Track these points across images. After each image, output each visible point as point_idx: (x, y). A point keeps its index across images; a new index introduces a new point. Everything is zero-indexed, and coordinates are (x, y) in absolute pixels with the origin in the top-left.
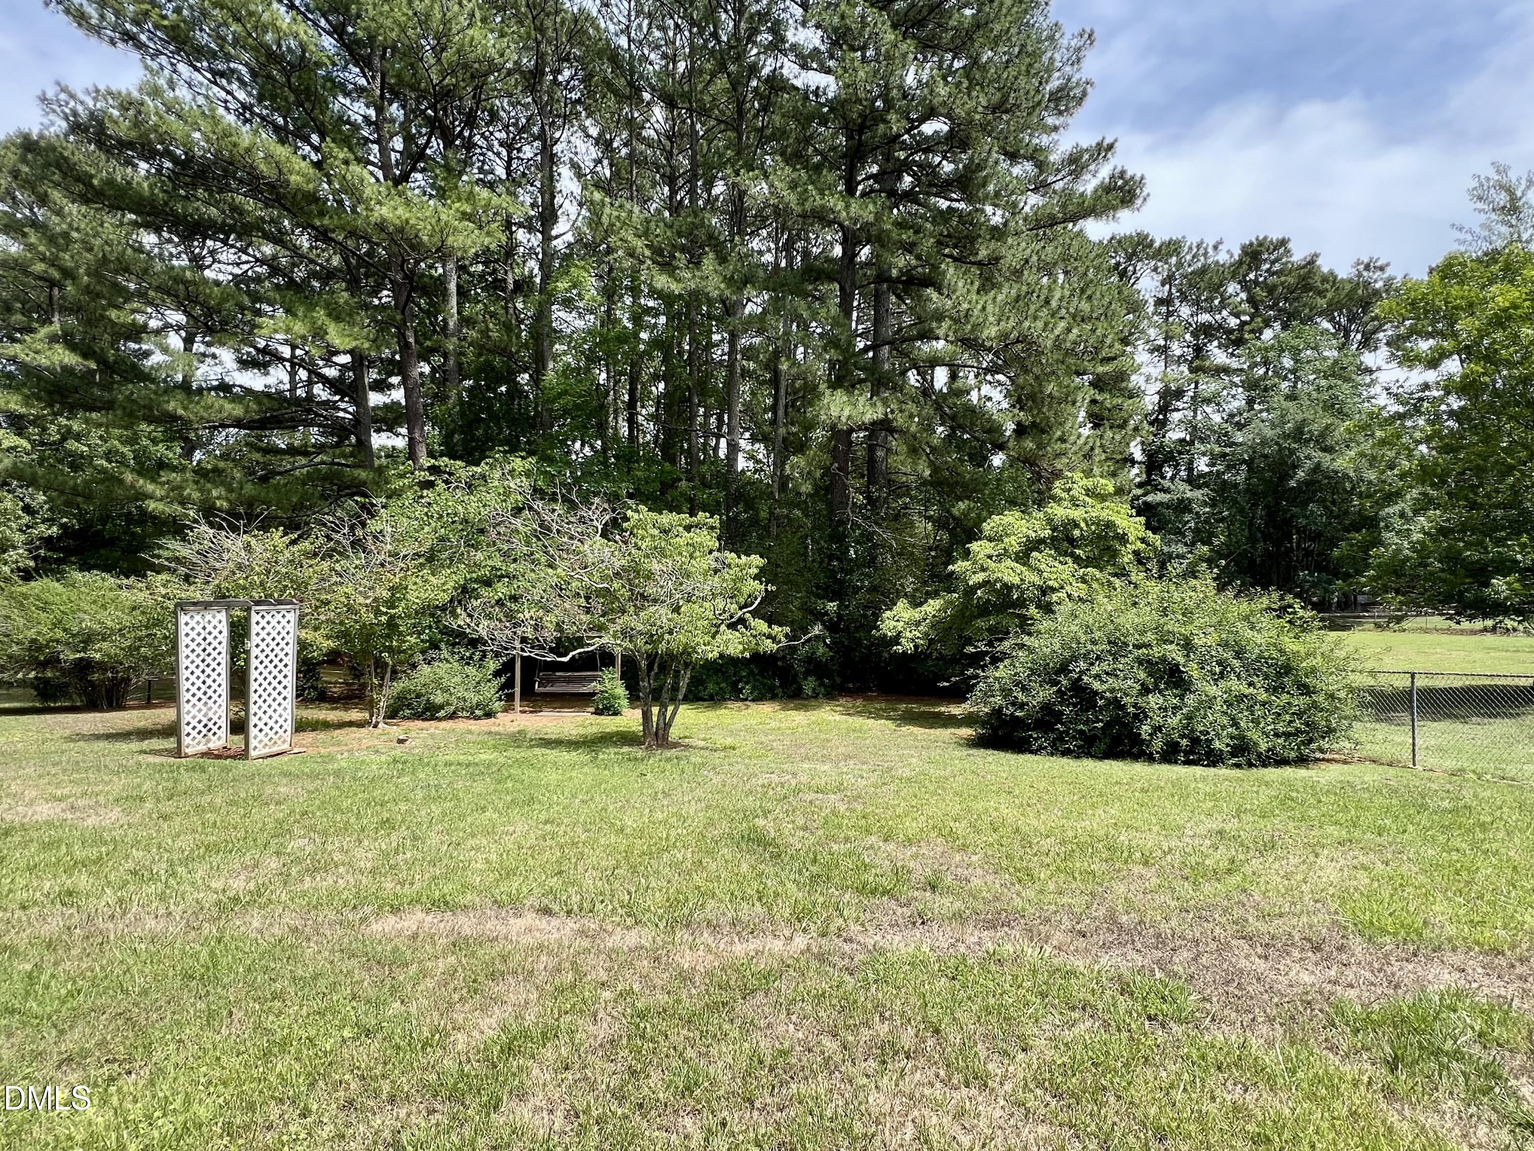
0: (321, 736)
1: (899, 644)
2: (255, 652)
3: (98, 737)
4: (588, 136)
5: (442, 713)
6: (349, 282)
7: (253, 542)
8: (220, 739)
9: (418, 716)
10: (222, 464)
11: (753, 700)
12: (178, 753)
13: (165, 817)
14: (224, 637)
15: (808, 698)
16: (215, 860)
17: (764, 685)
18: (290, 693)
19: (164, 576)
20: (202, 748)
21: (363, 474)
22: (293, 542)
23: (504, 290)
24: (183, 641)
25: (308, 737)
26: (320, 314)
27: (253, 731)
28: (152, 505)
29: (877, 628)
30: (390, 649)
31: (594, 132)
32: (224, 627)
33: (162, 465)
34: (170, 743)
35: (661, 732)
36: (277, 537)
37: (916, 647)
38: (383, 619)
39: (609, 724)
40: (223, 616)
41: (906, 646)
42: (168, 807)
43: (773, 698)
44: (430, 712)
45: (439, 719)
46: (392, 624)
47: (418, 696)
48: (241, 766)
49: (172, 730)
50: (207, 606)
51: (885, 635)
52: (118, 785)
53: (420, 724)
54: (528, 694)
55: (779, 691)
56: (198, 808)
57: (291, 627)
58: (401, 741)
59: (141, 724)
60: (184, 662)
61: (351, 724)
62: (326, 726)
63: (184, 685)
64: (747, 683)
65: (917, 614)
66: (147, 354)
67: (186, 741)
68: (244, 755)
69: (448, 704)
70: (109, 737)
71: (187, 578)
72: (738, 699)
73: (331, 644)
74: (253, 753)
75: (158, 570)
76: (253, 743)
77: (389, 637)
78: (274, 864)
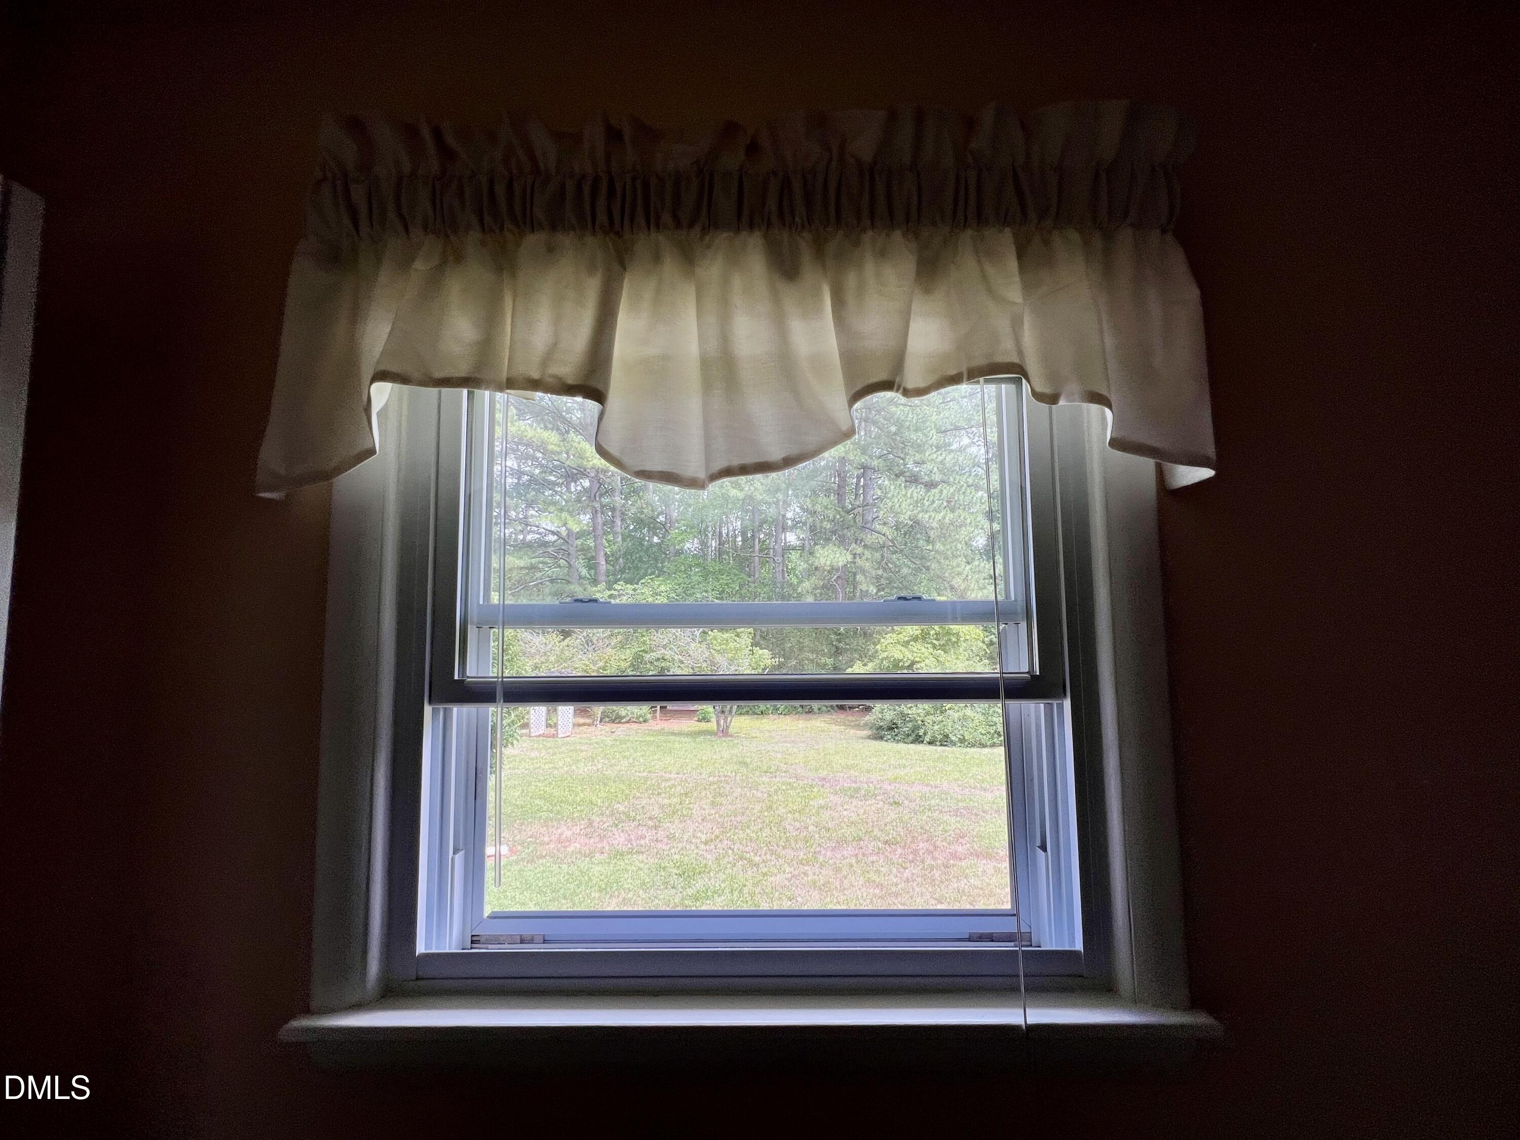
5: (624, 720)
8: (543, 731)
9: (612, 721)
12: (530, 735)
35: (724, 731)
39: (704, 726)
44: (617, 720)
45: (623, 723)
53: (615, 725)
54: (663, 710)
58: (612, 732)
61: (589, 724)
67: (532, 730)
68: (555, 736)
69: (627, 716)
74: (559, 736)
76: (559, 732)
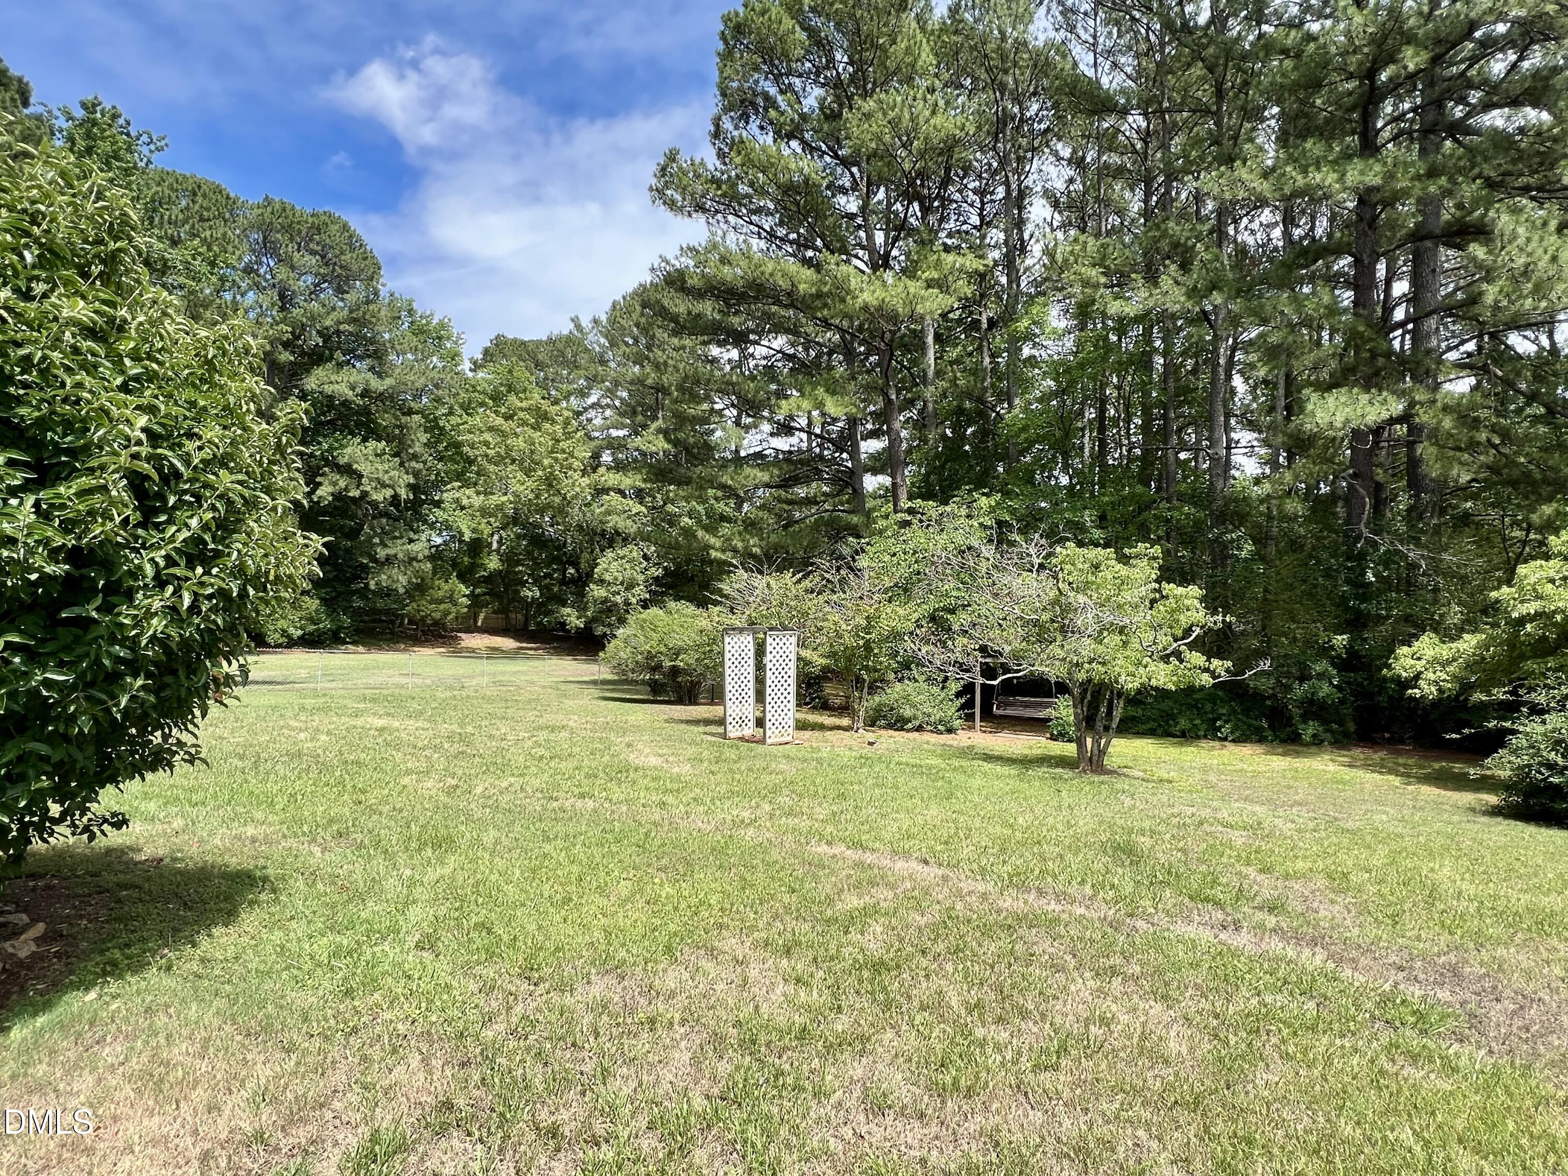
0: (817, 734)
1: (1416, 687)
2: (769, 666)
3: (682, 721)
4: (1059, 159)
5: (910, 726)
6: (845, 355)
7: (773, 583)
8: (749, 730)
9: (890, 726)
10: (760, 514)
11: (1234, 741)
12: (724, 736)
13: (712, 773)
14: (751, 654)
15: (1307, 745)
16: (737, 800)
17: (1250, 726)
18: (792, 698)
19: (718, 608)
20: (739, 734)
21: (855, 519)
22: (799, 581)
23: (978, 330)
24: (727, 656)
25: (807, 734)
26: (820, 391)
27: (768, 724)
28: (714, 554)
29: (1389, 667)
30: (866, 668)
31: (1066, 153)
32: (751, 646)
33: (723, 518)
34: (720, 730)
35: (1095, 758)
36: (788, 577)
37: (1441, 691)
38: (861, 642)
40: (750, 638)
41: (1427, 689)
42: (714, 768)
43: (1261, 740)
44: (899, 724)
45: (908, 731)
46: (868, 647)
47: (892, 709)
48: (760, 748)
49: (721, 722)
50: (741, 630)
51: (1399, 676)
52: (691, 751)
53: (891, 732)
54: (987, 714)
55: (1269, 733)
56: (731, 771)
57: (793, 648)
58: (871, 744)
59: (707, 716)
60: (728, 672)
61: (839, 728)
62: (822, 727)
63: (728, 688)
64: (1226, 722)
65: (1445, 651)
66: (713, 431)
67: (729, 728)
68: (762, 741)
69: (915, 718)
70: (688, 722)
71: (732, 610)
72: (1215, 738)
73: (823, 661)
74: (769, 741)
75: (716, 603)
76: (768, 733)
77: (867, 658)
78: (767, 807)
